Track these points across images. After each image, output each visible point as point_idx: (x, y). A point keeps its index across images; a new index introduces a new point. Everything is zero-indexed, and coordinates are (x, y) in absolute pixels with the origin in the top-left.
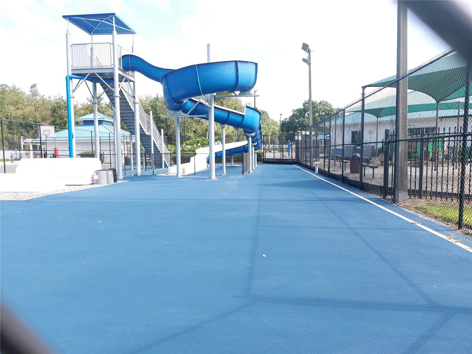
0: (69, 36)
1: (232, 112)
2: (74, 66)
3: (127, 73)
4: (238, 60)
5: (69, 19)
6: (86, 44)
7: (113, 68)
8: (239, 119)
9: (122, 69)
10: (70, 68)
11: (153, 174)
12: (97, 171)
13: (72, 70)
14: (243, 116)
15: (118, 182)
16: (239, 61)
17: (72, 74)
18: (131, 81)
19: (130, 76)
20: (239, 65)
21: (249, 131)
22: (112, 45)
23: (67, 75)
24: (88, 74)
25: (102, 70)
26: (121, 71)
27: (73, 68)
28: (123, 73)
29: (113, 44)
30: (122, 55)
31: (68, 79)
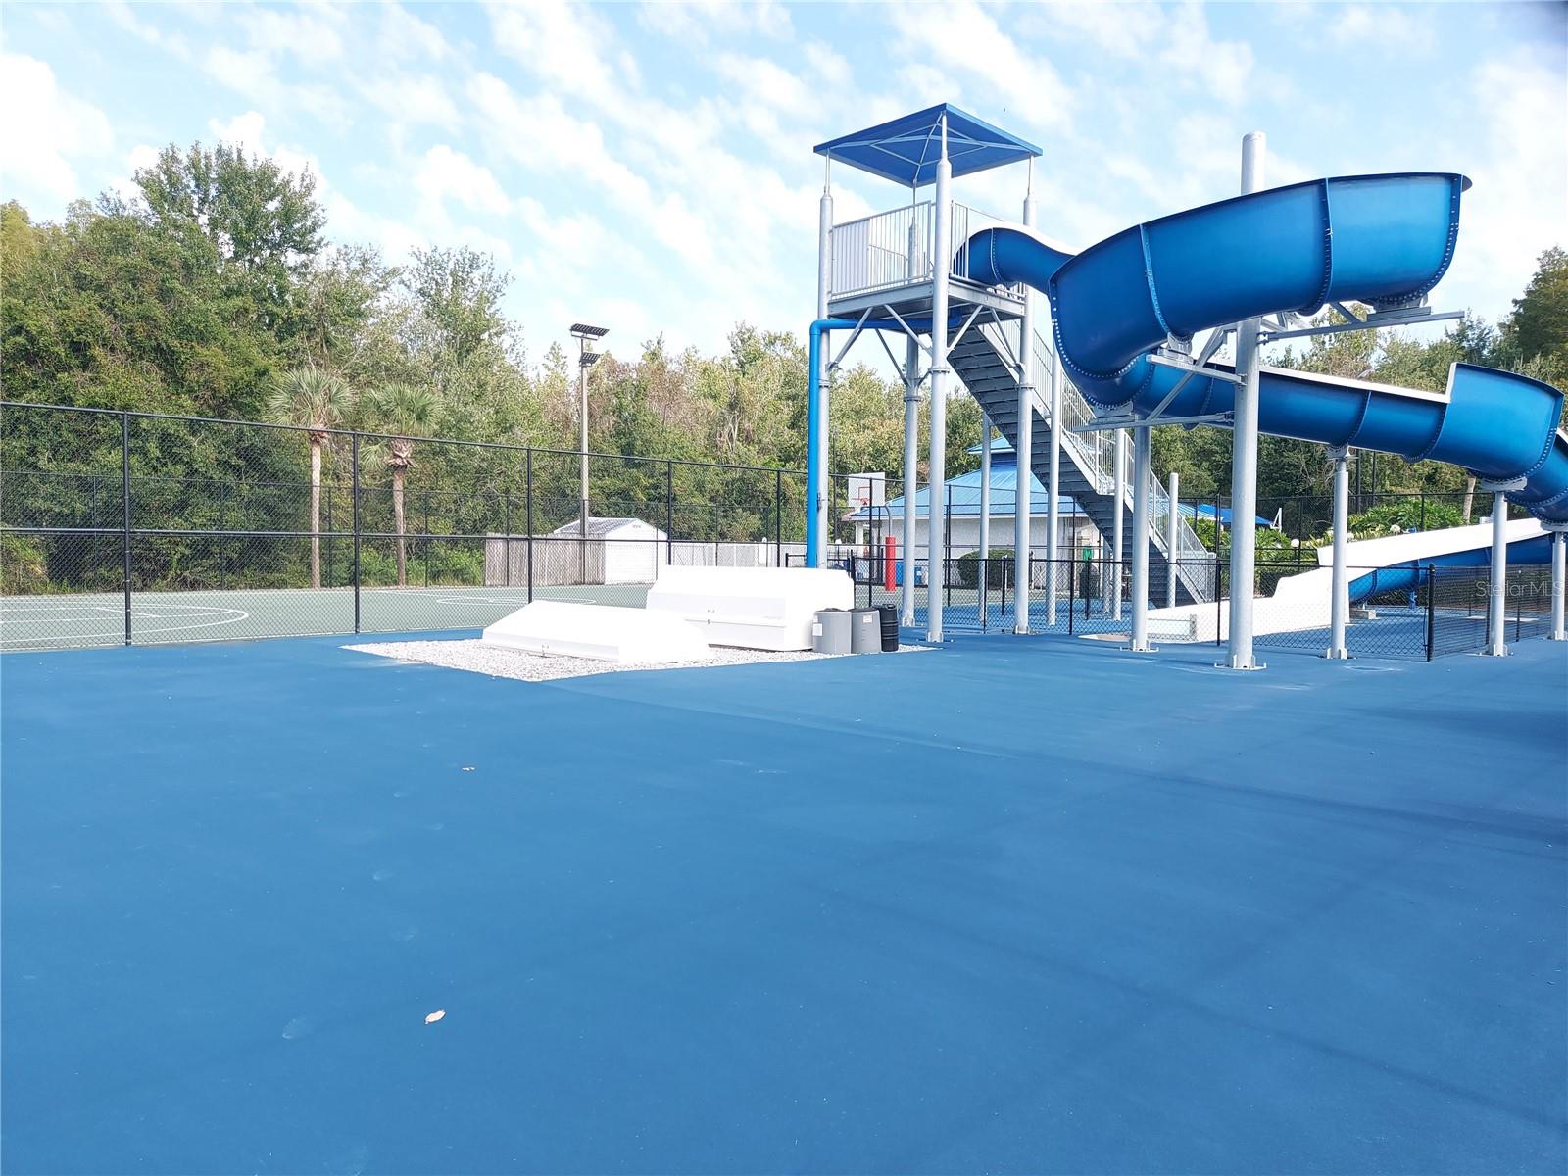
0: (828, 203)
1: (1375, 394)
2: (834, 292)
3: (990, 290)
4: (1327, 176)
5: (832, 151)
6: (868, 219)
7: (932, 283)
8: (1423, 421)
9: (967, 279)
10: (826, 300)
11: (1071, 631)
12: (828, 610)
13: (829, 304)
14: (1442, 406)
15: (902, 648)
16: (1333, 180)
17: (830, 316)
18: (1005, 316)
19: (1002, 301)
20: (1334, 195)
21: (1495, 471)
22: (933, 208)
23: (816, 318)
24: (866, 309)
25: (903, 292)
26: (965, 288)
27: (834, 298)
28: (971, 292)
29: (937, 204)
30: (970, 235)
31: (816, 332)
